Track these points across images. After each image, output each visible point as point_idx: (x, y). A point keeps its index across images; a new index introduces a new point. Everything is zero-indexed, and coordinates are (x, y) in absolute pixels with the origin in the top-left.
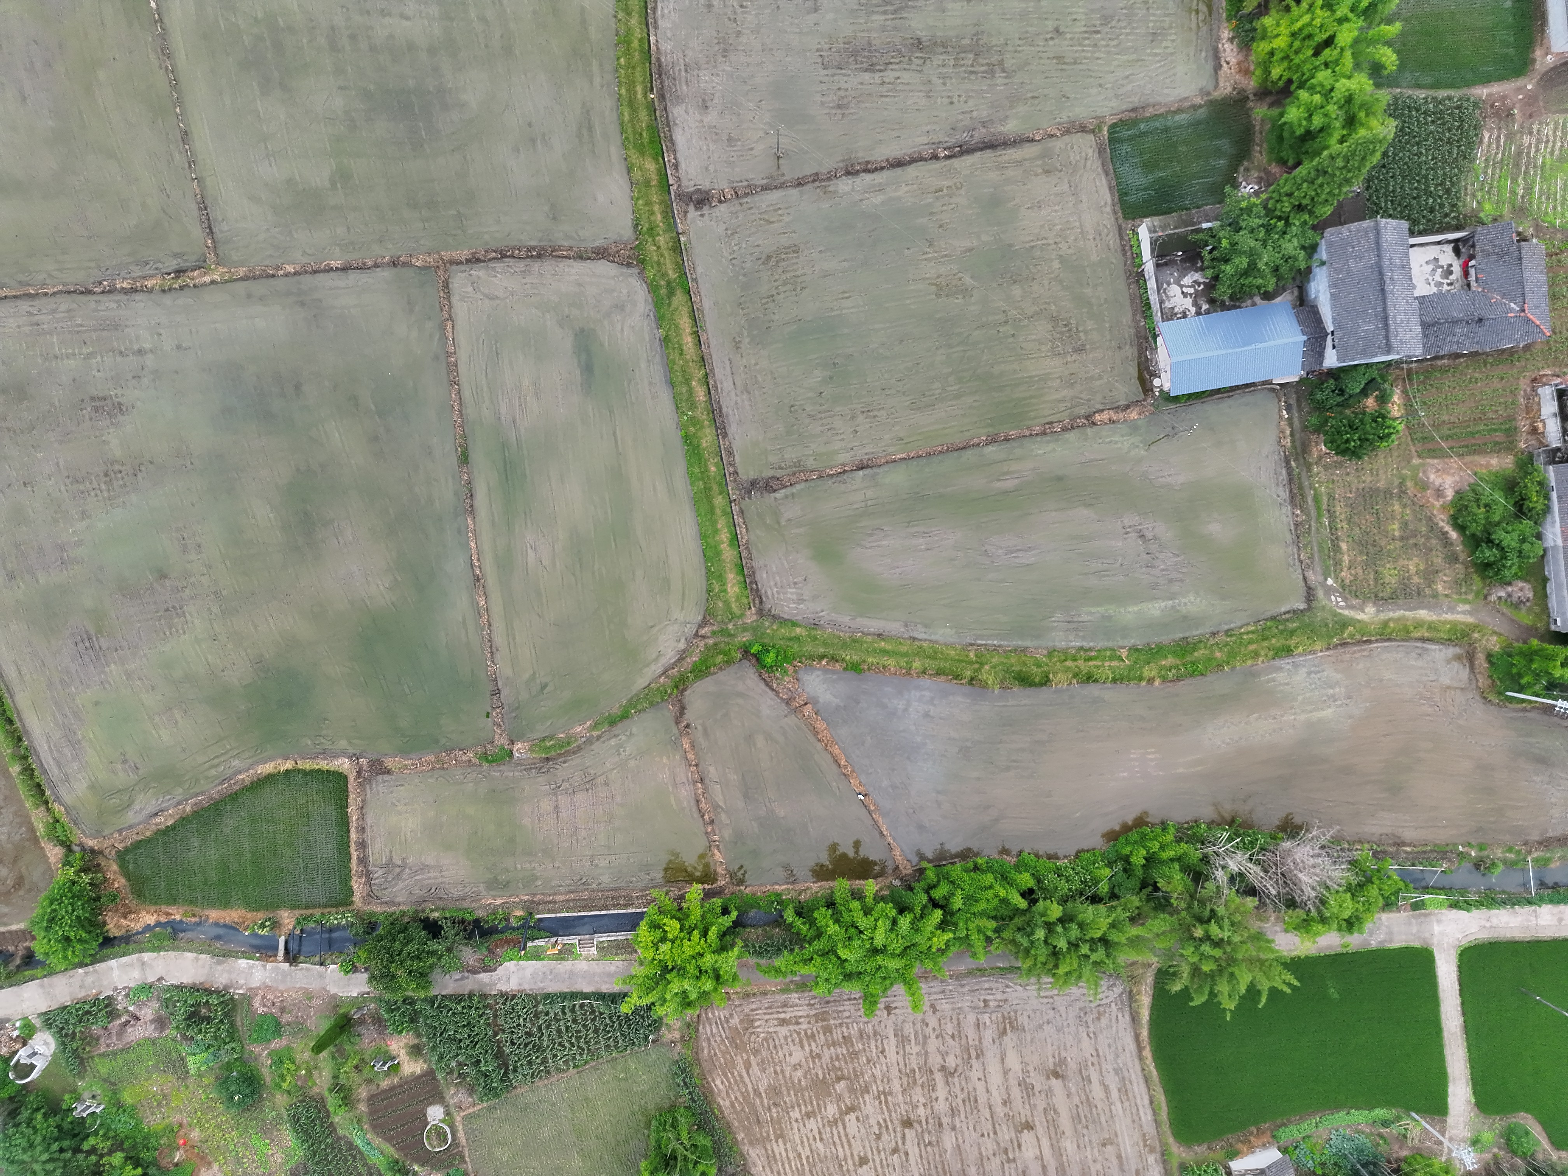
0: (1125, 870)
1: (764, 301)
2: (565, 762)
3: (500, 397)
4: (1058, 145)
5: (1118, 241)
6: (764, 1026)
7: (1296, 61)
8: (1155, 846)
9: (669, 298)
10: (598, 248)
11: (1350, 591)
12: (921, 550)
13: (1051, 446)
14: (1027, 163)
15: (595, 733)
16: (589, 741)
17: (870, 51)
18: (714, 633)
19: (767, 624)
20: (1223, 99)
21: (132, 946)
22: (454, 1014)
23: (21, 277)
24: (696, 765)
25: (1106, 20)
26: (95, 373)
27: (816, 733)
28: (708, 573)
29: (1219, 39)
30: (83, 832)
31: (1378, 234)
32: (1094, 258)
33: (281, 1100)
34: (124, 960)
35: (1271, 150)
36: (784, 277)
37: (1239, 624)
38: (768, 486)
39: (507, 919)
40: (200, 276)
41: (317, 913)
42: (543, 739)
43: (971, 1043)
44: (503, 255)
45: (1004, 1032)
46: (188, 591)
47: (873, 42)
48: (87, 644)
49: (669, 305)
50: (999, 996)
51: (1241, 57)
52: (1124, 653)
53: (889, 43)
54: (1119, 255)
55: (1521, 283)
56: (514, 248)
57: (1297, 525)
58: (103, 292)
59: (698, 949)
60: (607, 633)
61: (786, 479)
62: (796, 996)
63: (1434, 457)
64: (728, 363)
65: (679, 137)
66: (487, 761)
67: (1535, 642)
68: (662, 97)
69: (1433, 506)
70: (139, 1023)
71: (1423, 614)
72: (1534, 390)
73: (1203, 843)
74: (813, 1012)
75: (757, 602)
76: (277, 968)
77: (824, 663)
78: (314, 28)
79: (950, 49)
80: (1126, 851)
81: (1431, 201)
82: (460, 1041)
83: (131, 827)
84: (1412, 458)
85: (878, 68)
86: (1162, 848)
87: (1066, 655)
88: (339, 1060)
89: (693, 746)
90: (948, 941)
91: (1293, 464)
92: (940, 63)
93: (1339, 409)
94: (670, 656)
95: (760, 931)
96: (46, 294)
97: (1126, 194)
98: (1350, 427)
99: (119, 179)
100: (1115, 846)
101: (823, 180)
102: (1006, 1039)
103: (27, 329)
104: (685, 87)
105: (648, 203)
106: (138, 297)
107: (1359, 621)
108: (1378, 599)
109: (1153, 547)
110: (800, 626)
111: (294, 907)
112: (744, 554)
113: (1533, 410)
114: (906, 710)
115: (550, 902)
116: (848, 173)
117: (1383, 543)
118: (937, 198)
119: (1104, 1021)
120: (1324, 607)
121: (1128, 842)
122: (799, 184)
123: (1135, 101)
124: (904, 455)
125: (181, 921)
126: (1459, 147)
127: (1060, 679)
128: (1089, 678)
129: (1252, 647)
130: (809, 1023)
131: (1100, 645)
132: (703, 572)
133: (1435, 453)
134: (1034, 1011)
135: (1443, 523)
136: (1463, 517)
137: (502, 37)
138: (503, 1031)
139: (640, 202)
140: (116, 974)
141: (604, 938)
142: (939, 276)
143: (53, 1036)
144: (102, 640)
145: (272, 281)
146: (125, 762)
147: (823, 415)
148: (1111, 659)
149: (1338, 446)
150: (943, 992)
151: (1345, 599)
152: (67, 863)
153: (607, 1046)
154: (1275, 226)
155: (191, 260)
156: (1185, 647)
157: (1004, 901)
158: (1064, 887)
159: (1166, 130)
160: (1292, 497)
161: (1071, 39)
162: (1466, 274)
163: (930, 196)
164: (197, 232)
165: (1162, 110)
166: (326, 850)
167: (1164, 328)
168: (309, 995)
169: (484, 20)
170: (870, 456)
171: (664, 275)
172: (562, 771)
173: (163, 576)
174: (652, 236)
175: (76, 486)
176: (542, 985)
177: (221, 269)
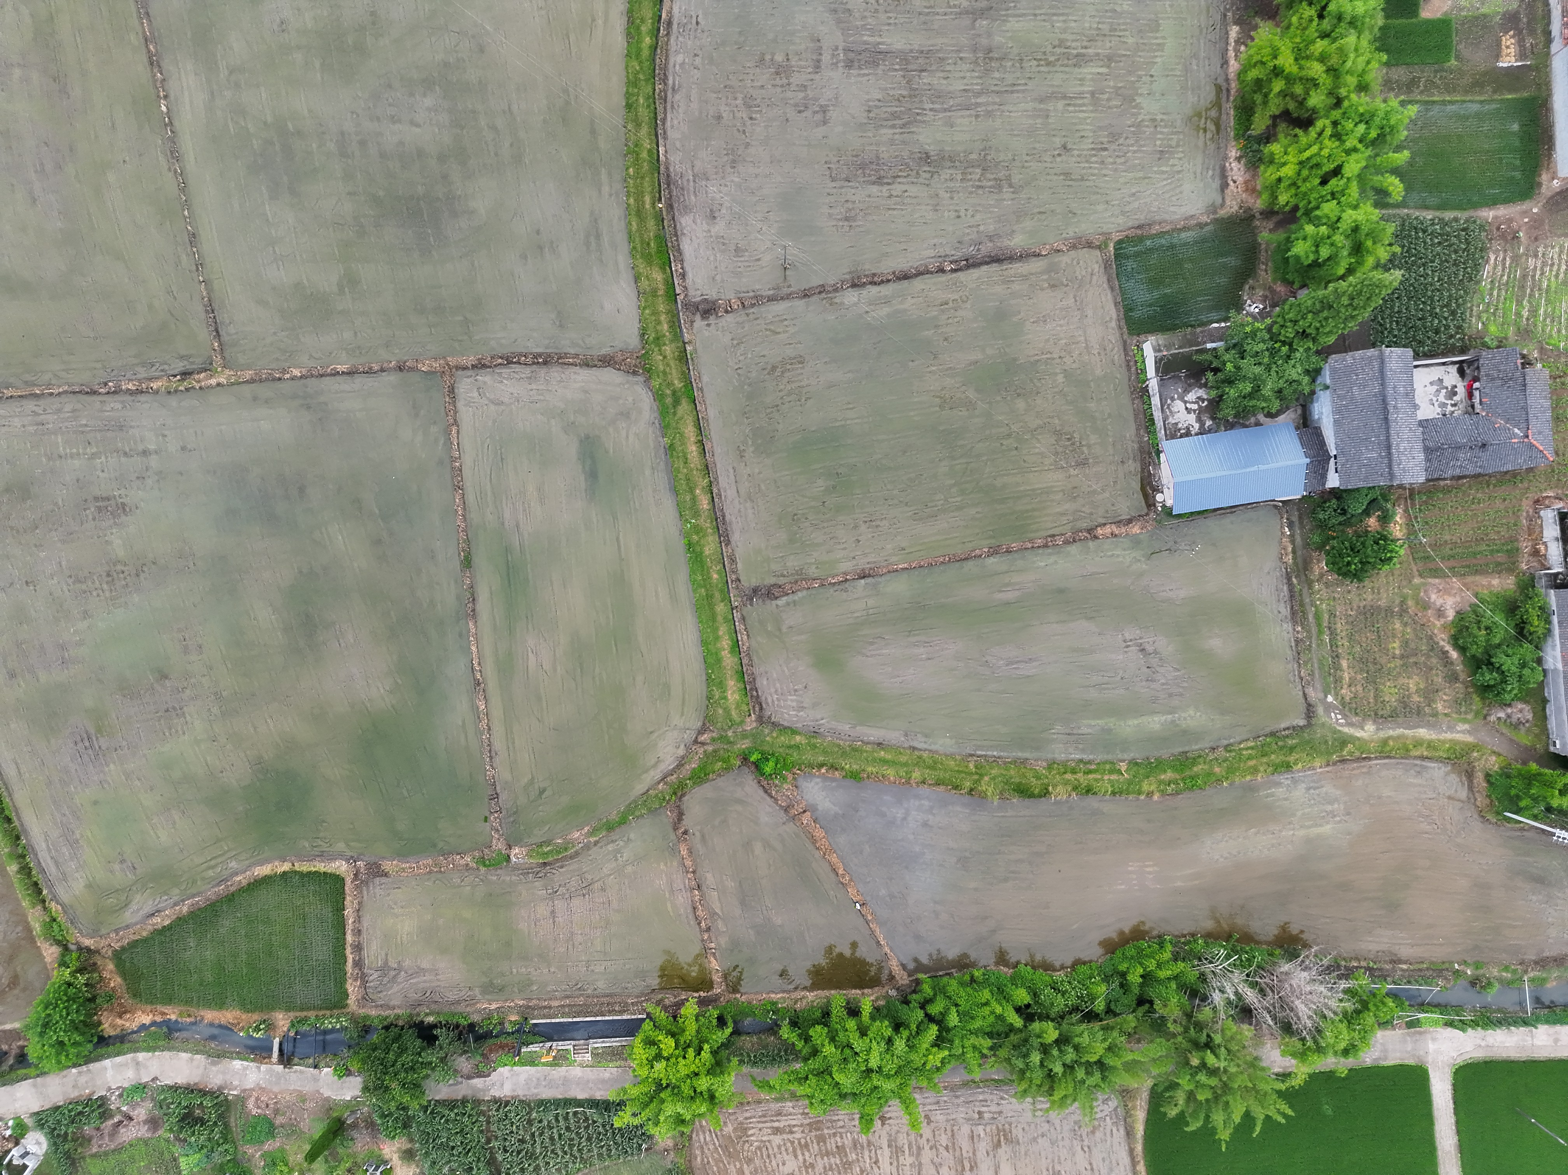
0: (1122, 985)
1: (768, 411)
2: (562, 867)
3: (504, 502)
4: (1064, 260)
5: (1123, 356)
6: (758, 1134)
7: (1303, 189)
8: (1152, 965)
9: (674, 407)
10: (605, 356)
11: (1350, 708)
12: (921, 660)
13: (1052, 559)
14: (1033, 278)
15: (593, 839)
16: (587, 847)
17: (878, 164)
18: (713, 740)
19: (767, 731)
20: (1229, 218)
21: (127, 1046)
22: (447, 1121)
23: (28, 377)
24: (694, 872)
25: (1114, 137)
26: (99, 473)
27: (813, 840)
28: (708, 678)
29: (1226, 158)
30: (80, 932)
31: (1382, 362)
32: (1098, 372)
34: (119, 1059)
35: (1276, 269)
36: (789, 387)
37: (1238, 739)
38: (769, 593)
39: (501, 1023)
40: (206, 379)
41: (312, 1014)
42: (540, 845)
43: (965, 1155)
44: (508, 361)
45: (998, 1145)
46: (188, 692)
47: (881, 156)
48: (87, 744)
49: (675, 414)
50: (994, 1108)
51: (1248, 176)
52: (1123, 766)
53: (897, 157)
54: (1124, 369)
55: (1525, 409)
56: (520, 355)
57: (1297, 642)
58: (108, 393)
59: (693, 1068)
60: (606, 737)
61: (788, 587)
62: (791, 1104)
63: (1436, 577)
64: (731, 471)
65: (687, 247)
66: (485, 865)
67: (1534, 767)
68: (670, 207)
69: (1433, 624)
70: (132, 1123)
71: (1423, 733)
72: (1536, 511)
73: (1200, 960)
74: (808, 1121)
75: (757, 709)
76: (272, 1070)
77: (823, 770)
78: (324, 133)
79: (957, 164)
80: (1123, 967)
81: (1436, 321)
82: (453, 1148)
83: (128, 927)
84: (1413, 577)
85: (885, 181)
86: (1159, 966)
87: (1066, 768)
88: (332, 1164)
89: (690, 851)
90: (944, 1058)
91: (1294, 580)
92: (948, 177)
93: (1341, 528)
94: (669, 763)
95: (755, 1039)
96: (51, 394)
97: (1131, 310)
98: (1352, 550)
99: (127, 280)
100: (1111, 959)
101: (829, 292)
102: (1001, 1151)
103: (31, 429)
104: (693, 197)
105: (655, 313)
106: (142, 398)
107: (1358, 739)
108: (1380, 717)
109: (1154, 661)
110: (800, 734)
111: (288, 1009)
112: (745, 661)
113: (1535, 531)
114: (904, 819)
115: (545, 1007)
116: (854, 286)
117: (1383, 660)
118: (943, 311)
119: (1098, 1134)
120: (1323, 724)
121: (1125, 958)
122: (806, 296)
123: (1141, 218)
124: (906, 565)
125: (176, 1021)
126: (1465, 269)
127: (1060, 793)
128: (1088, 791)
129: (1252, 763)
130: (803, 1132)
131: (1099, 758)
132: (704, 678)
133: (1436, 572)
134: (1029, 1124)
135: (1443, 641)
136: (1463, 638)
137: (511, 145)
138: (496, 1138)
139: (647, 311)
140: (110, 1073)
141: (599, 1044)
142: (943, 389)
143: (46, 1135)
144: (102, 740)
145: (278, 385)
146: (123, 861)
147: (825, 525)
148: (1111, 772)
149: (1340, 569)
150: (938, 1103)
151: (1345, 716)
152: (63, 964)
153: (600, 1155)
154: (1279, 350)
155: (198, 363)
156: (1184, 761)
157: (1000, 1018)
158: (1060, 1003)
159: (1172, 247)
160: (1293, 613)
161: (1079, 156)
162: (1470, 395)
163: (935, 308)
164: (204, 334)
165: (1168, 228)
166: (321, 952)
167: (1166, 445)
168: (303, 1098)
169: (493, 128)
170: (872, 566)
171: (670, 384)
172: (559, 875)
173: (164, 676)
174: (659, 345)
175: (78, 586)
176: (536, 1091)
177: (227, 372)
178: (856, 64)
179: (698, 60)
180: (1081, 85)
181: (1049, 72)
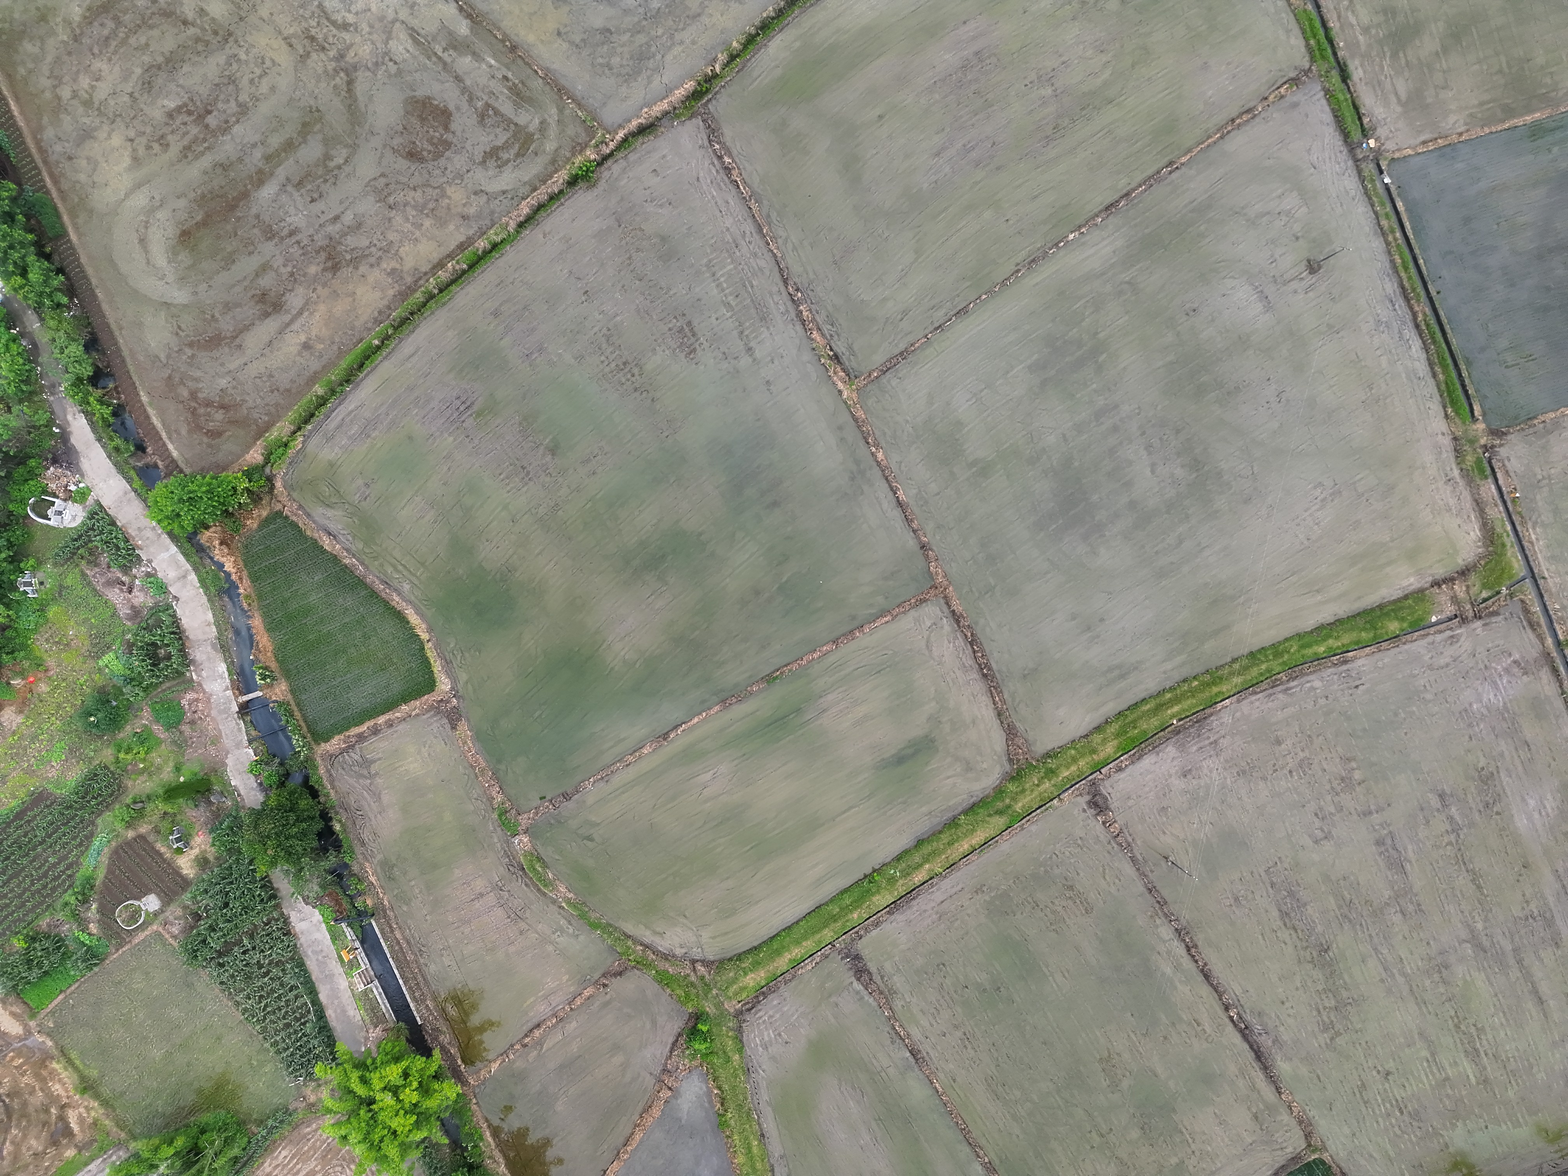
1: (1030, 900)
2: (526, 885)
3: (841, 690)
4: (1285, 1117)
9: (995, 812)
10: (1015, 728)
12: (858, 1141)
14: (1256, 1095)
15: (564, 905)
16: (554, 902)
17: (1299, 907)
18: (702, 978)
19: (731, 1025)
21: (196, 559)
23: (774, 215)
24: (572, 1009)
25: (1416, 1116)
26: (714, 317)
27: (648, 1108)
28: (756, 949)
30: (286, 474)
33: (107, 755)
36: (1059, 909)
38: (861, 971)
39: (360, 893)
40: (841, 380)
41: (298, 718)
42: (539, 859)
44: (973, 642)
46: (548, 479)
47: (1308, 907)
48: (462, 409)
49: (990, 815)
53: (1314, 922)
56: (983, 651)
60: (664, 876)
61: (874, 987)
64: (959, 888)
65: (1148, 761)
66: (500, 816)
68: (1177, 732)
70: (126, 594)
75: (748, 1006)
76: (230, 701)
77: (716, 1091)
78: (1109, 390)
79: (1331, 981)
83: (309, 515)
85: (1287, 920)
89: (589, 998)
92: (1315, 977)
94: (663, 945)
96: (767, 243)
99: (899, 269)
101: (1162, 910)
103: (728, 238)
104: (1195, 748)
105: (1074, 760)
106: (799, 327)
110: (741, 1057)
111: (292, 691)
112: (788, 976)
115: (391, 927)
116: (1178, 932)
118: (1190, 1024)
122: (1150, 891)
124: (940, 1090)
125: (239, 594)
132: (755, 944)
137: (1172, 563)
138: (253, 937)
139: (1073, 752)
140: (165, 555)
141: (377, 991)
142: (1119, 1055)
143: (83, 524)
144: (471, 420)
145: (862, 443)
146: (367, 485)
147: (947, 997)
152: (249, 474)
153: (276, 1043)
155: (852, 364)
161: (1385, 1090)
163: (1189, 1016)
164: (879, 359)
166: (359, 699)
168: (216, 740)
169: (1180, 542)
170: (927, 1058)
171: (1014, 799)
172: (518, 887)
173: (553, 451)
174: (1046, 773)
175: (603, 340)
176: (310, 953)
177: (855, 395)
178: (1383, 849)
179: (1322, 701)
180: (1450, 1065)
181: (1449, 1030)
